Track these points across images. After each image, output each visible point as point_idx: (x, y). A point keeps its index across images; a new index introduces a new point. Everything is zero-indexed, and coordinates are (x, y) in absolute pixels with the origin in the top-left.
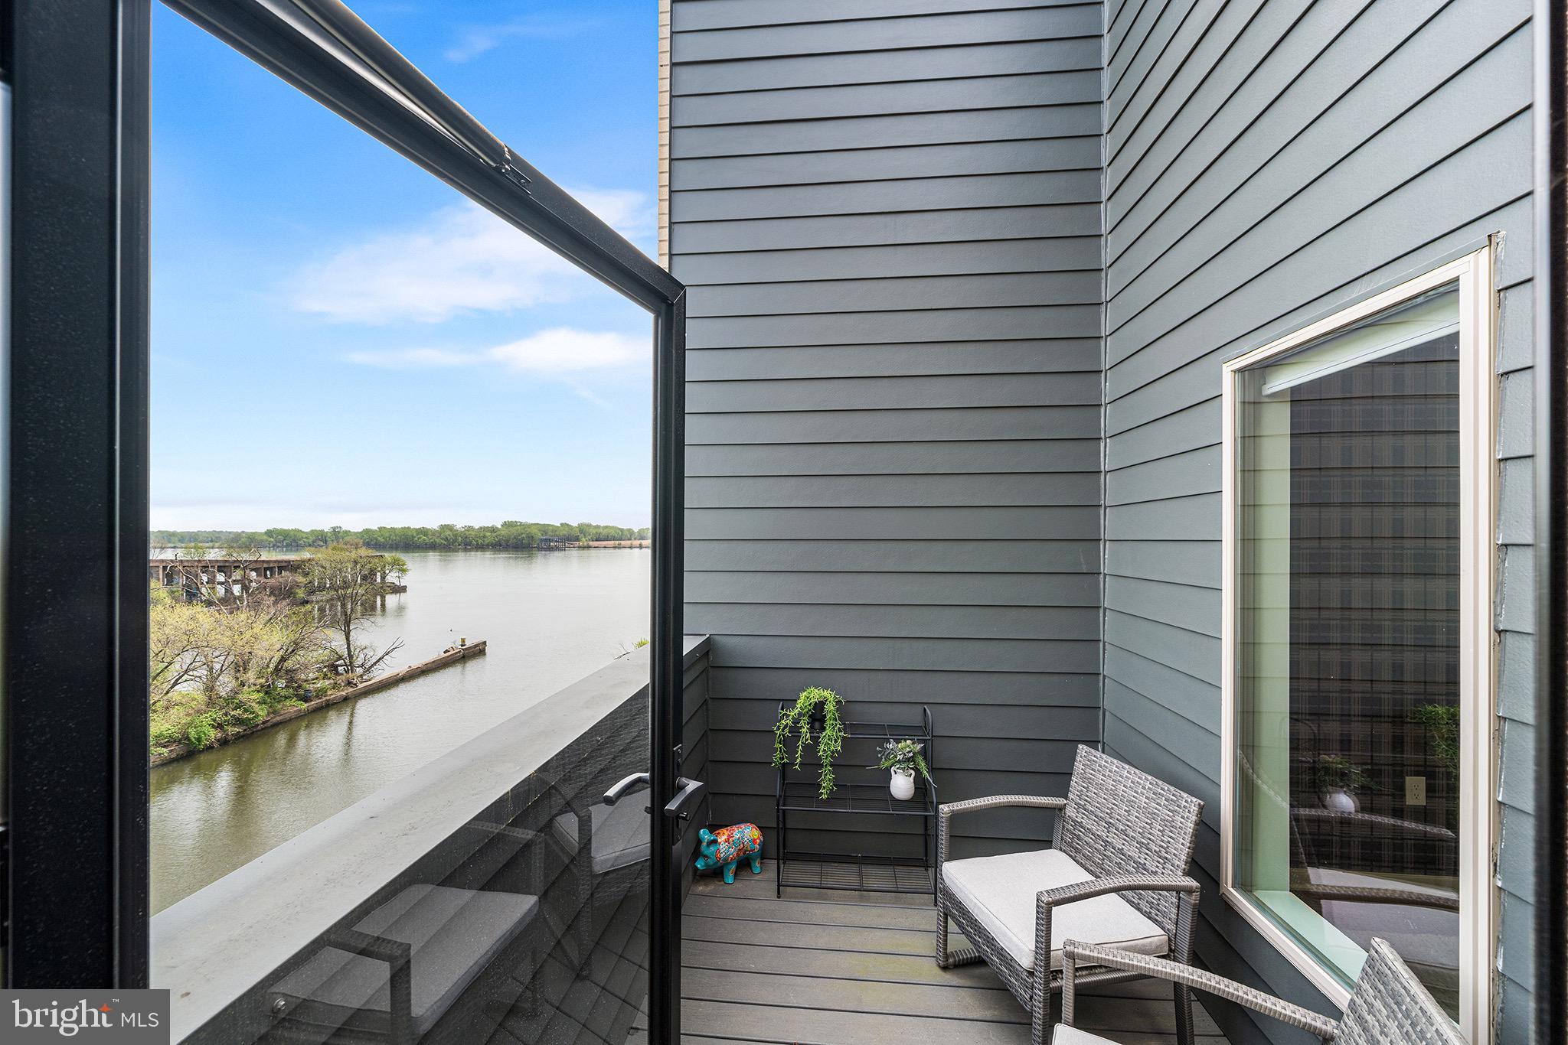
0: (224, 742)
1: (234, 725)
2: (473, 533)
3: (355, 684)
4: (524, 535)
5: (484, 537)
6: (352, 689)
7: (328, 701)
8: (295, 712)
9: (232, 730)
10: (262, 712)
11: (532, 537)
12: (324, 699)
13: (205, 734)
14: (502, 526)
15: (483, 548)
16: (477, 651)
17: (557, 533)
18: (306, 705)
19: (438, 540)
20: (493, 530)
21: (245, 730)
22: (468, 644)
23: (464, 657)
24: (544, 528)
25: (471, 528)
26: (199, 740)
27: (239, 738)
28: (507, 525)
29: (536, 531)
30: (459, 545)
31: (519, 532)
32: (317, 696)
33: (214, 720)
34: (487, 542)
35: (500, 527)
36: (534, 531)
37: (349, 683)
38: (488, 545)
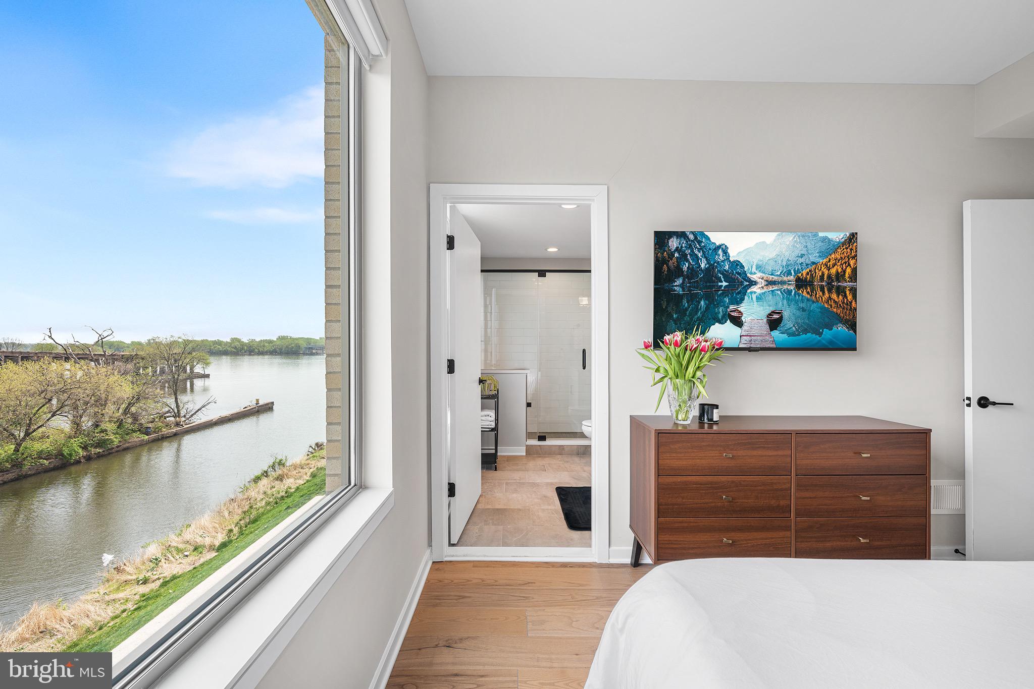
0: (89, 459)
1: (96, 447)
2: (255, 344)
3: (182, 425)
4: (293, 345)
5: (264, 346)
6: (179, 428)
7: (163, 435)
8: (140, 441)
9: (94, 451)
10: (116, 440)
11: (299, 346)
12: (160, 433)
13: (75, 451)
14: (277, 339)
15: (263, 354)
16: (268, 408)
17: (318, 344)
18: (147, 437)
19: (229, 349)
20: (270, 342)
21: (103, 451)
22: (261, 403)
23: (258, 411)
24: (308, 340)
25: (253, 341)
26: (71, 455)
27: (99, 456)
28: (281, 338)
29: (302, 342)
30: (245, 352)
31: (290, 342)
32: (155, 432)
33: (81, 443)
34: (266, 350)
35: (275, 340)
36: (301, 342)
37: (177, 424)
38: (266, 352)
